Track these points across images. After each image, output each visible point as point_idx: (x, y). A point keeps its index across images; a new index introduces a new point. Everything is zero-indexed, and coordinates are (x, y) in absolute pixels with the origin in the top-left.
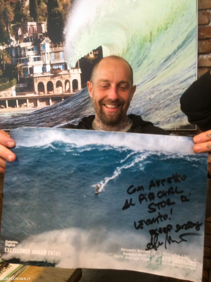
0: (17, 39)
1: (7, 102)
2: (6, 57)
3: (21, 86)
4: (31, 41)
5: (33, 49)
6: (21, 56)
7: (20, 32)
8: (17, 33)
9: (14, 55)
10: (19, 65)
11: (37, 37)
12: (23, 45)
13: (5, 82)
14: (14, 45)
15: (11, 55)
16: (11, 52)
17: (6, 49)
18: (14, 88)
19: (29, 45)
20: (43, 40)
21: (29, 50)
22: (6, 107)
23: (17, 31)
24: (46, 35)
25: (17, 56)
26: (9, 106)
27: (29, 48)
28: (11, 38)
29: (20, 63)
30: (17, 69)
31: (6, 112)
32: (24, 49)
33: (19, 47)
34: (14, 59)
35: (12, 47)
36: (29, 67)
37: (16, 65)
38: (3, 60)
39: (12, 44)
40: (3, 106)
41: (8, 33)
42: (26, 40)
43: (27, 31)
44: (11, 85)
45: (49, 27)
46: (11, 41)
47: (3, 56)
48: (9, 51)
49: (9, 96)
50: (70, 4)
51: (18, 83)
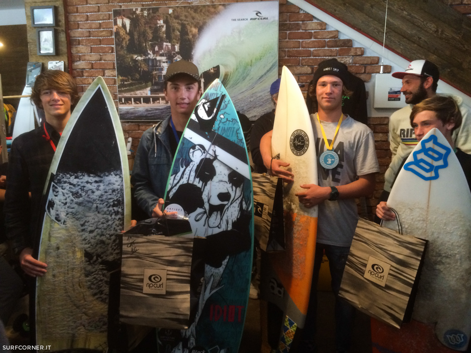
0: (154, 54)
1: (142, 99)
2: (143, 65)
3: (156, 87)
4: (166, 56)
5: (167, 62)
6: (157, 66)
7: (156, 48)
8: (154, 49)
9: (150, 64)
10: (155, 72)
11: (171, 54)
12: (158, 58)
13: (141, 83)
14: (151, 58)
15: (149, 64)
16: (148, 62)
17: (143, 59)
18: (149, 88)
19: (164, 59)
20: (176, 56)
21: (164, 62)
22: (141, 103)
23: (155, 47)
24: (178, 53)
25: (153, 66)
26: (143, 102)
27: (163, 61)
28: (149, 52)
29: (156, 71)
30: (153, 75)
31: (140, 107)
32: (160, 61)
33: (155, 59)
34: (151, 68)
35: (149, 59)
36: (163, 74)
37: (152, 72)
38: (141, 67)
39: (149, 56)
40: (138, 102)
41: (146, 48)
42: (162, 55)
43: (162, 49)
44: (146, 87)
45: (180, 48)
46: (149, 54)
47: (140, 64)
48: (146, 61)
49: (144, 95)
50: (198, 35)
51: (152, 85)
